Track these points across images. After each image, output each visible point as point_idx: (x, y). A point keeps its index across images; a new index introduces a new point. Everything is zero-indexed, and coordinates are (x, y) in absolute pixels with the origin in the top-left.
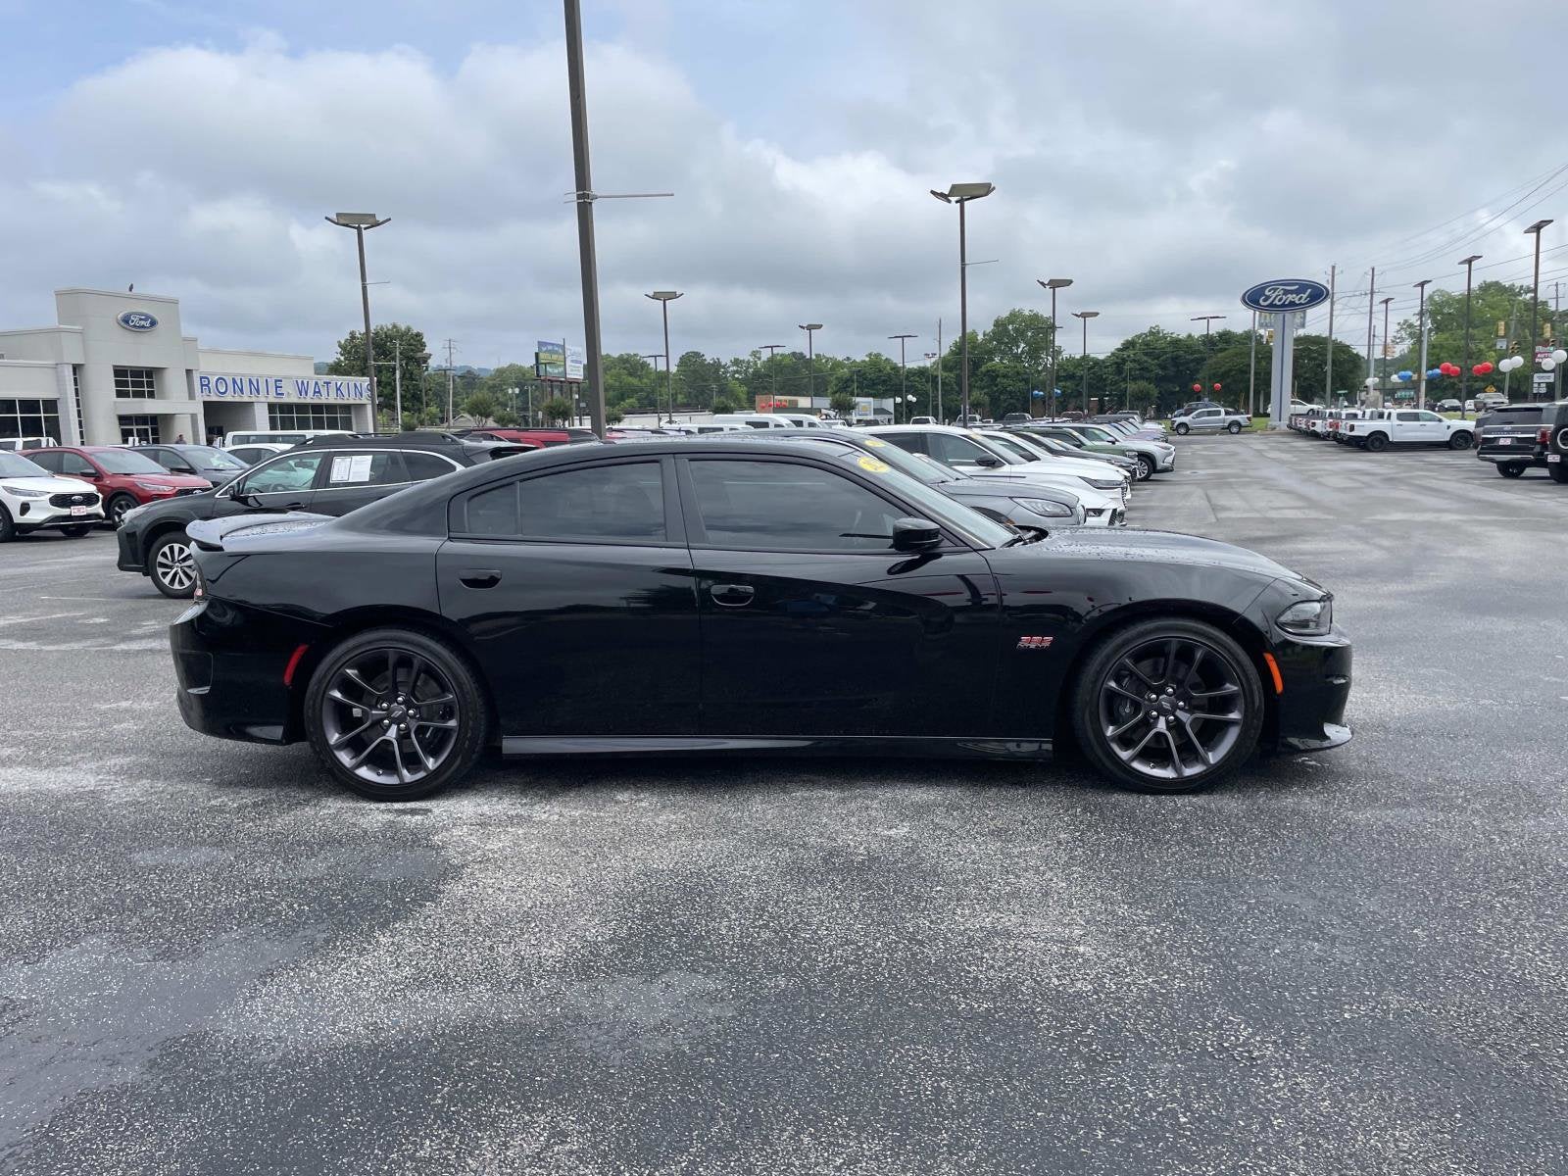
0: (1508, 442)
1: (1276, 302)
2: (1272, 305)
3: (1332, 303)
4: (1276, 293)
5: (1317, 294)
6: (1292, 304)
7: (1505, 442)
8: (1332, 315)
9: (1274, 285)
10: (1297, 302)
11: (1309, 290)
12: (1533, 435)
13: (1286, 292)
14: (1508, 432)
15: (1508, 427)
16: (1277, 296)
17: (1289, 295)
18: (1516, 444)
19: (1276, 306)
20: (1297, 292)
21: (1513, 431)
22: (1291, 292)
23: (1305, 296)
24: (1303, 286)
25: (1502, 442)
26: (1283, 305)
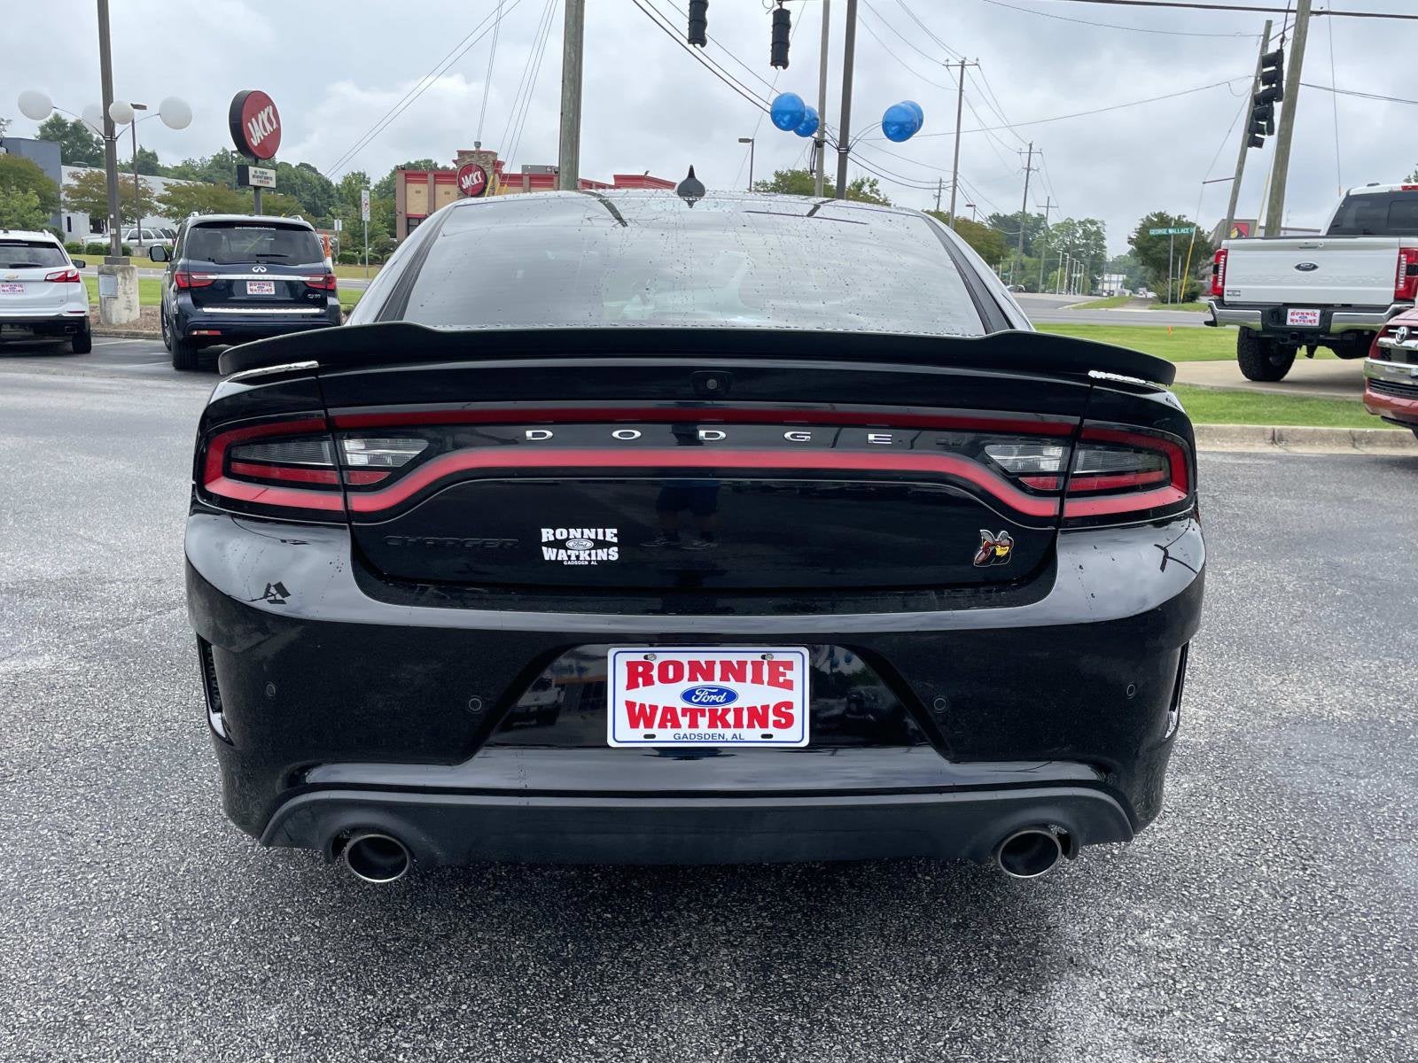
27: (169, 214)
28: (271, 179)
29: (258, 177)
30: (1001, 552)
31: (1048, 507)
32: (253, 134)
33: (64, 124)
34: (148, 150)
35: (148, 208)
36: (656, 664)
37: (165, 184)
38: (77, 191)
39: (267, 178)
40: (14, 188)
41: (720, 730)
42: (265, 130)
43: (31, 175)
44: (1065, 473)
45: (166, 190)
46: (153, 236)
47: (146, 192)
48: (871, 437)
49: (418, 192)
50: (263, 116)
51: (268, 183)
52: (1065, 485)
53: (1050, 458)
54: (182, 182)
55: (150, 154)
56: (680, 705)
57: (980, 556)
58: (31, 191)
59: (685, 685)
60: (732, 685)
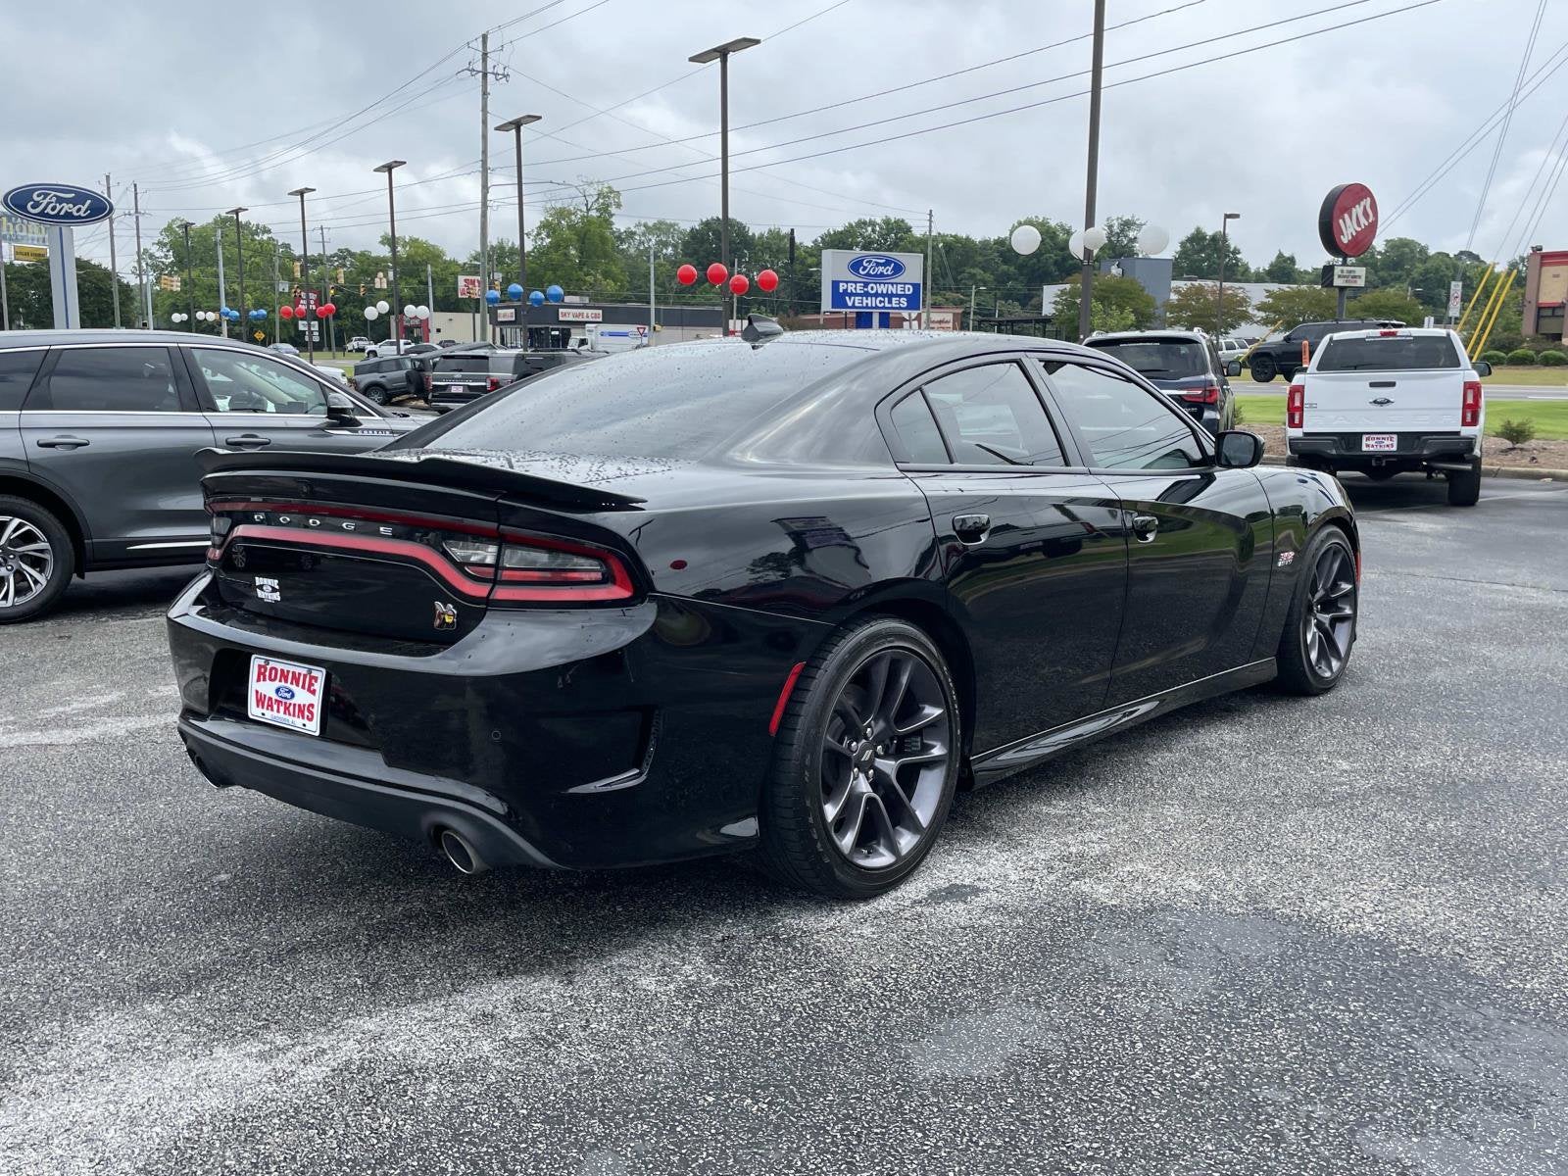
0: (460, 390)
1: (48, 210)
2: (42, 214)
3: (111, 223)
4: (47, 200)
5: (99, 209)
6: (69, 215)
7: (457, 389)
8: (112, 236)
9: (46, 189)
10: (75, 214)
11: (89, 202)
12: (484, 384)
13: (60, 200)
14: (459, 379)
15: (458, 375)
16: (49, 203)
17: (64, 204)
18: (468, 392)
19: (48, 215)
20: (73, 202)
21: (463, 379)
22: (68, 201)
23: (84, 208)
24: (80, 196)
25: (454, 390)
26: (57, 216)
27: (1266, 322)
28: (1360, 277)
29: (1344, 277)
30: (449, 620)
31: (480, 590)
32: (1344, 230)
33: (1204, 237)
34: (1287, 254)
35: (1245, 317)
36: (268, 667)
37: (1267, 291)
38: (1176, 306)
39: (1355, 277)
40: (1114, 307)
41: (287, 717)
42: (1359, 225)
43: (1131, 293)
44: (497, 566)
45: (1267, 297)
46: (1237, 346)
47: (1244, 301)
48: (382, 529)
49: (1557, 276)
50: (1358, 210)
51: (1355, 282)
52: (494, 575)
53: (488, 554)
54: (1285, 287)
55: (1289, 258)
56: (274, 696)
57: (438, 622)
58: (1128, 309)
59: (277, 684)
60: (293, 687)
